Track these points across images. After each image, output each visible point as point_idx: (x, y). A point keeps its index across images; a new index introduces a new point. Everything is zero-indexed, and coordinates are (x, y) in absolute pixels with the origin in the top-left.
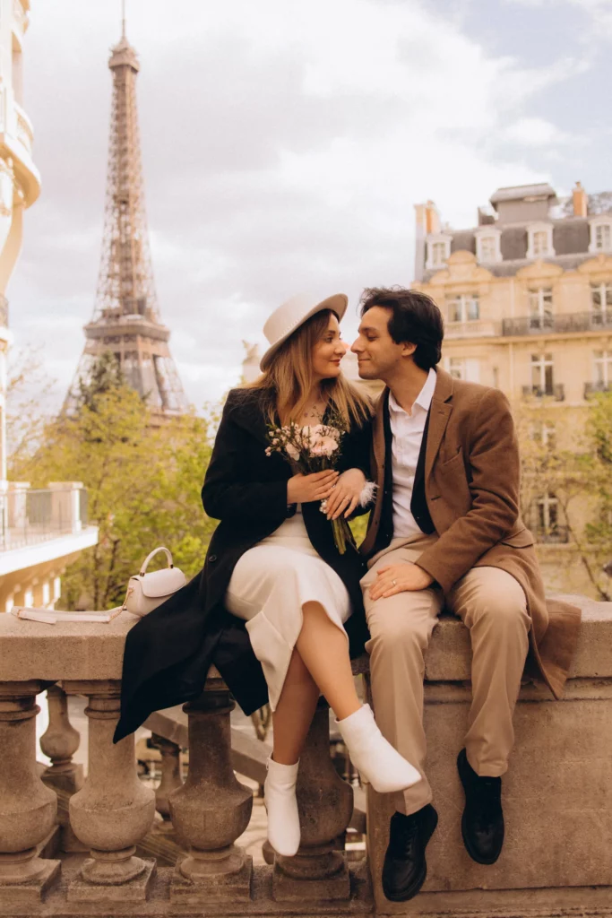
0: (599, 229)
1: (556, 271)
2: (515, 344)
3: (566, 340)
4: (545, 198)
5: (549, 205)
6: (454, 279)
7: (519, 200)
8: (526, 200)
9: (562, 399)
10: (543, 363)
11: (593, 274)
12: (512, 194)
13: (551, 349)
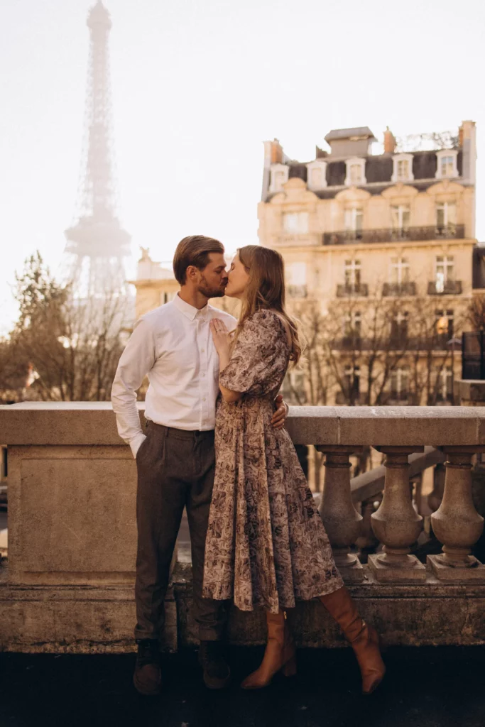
0: (400, 163)
1: (366, 195)
2: (333, 251)
3: (371, 249)
4: (365, 138)
5: (369, 143)
6: (289, 200)
7: (346, 138)
8: (352, 139)
9: (366, 294)
10: (353, 267)
11: (392, 198)
12: (342, 134)
13: (360, 256)
